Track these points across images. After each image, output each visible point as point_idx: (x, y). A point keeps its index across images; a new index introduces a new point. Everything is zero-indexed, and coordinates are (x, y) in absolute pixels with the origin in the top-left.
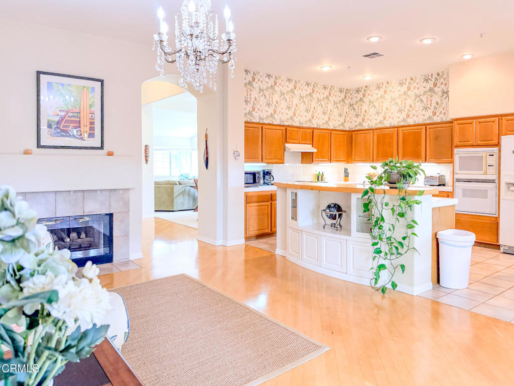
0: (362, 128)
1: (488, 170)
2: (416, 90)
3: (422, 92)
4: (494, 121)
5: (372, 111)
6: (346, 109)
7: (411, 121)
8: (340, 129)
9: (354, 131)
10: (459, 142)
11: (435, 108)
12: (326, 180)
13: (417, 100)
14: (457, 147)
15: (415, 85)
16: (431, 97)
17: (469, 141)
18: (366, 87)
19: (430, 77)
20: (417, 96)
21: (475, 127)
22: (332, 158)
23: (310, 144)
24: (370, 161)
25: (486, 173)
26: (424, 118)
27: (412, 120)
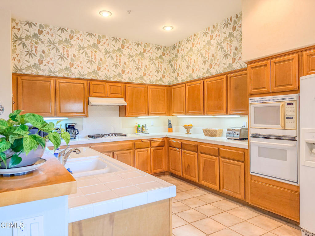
0: (177, 82)
1: (286, 124)
2: (217, 38)
3: (223, 39)
4: (293, 59)
5: (184, 65)
6: (164, 65)
7: (213, 72)
8: (158, 84)
9: (173, 86)
10: (254, 89)
11: (235, 54)
12: (148, 131)
13: (218, 49)
14: (252, 95)
15: (217, 32)
16: (231, 42)
17: (265, 88)
18: (180, 42)
19: (229, 21)
20: (219, 44)
21: (270, 69)
22: (150, 111)
23: (122, 98)
24: (183, 113)
25: (284, 128)
26: (225, 66)
27: (215, 70)
